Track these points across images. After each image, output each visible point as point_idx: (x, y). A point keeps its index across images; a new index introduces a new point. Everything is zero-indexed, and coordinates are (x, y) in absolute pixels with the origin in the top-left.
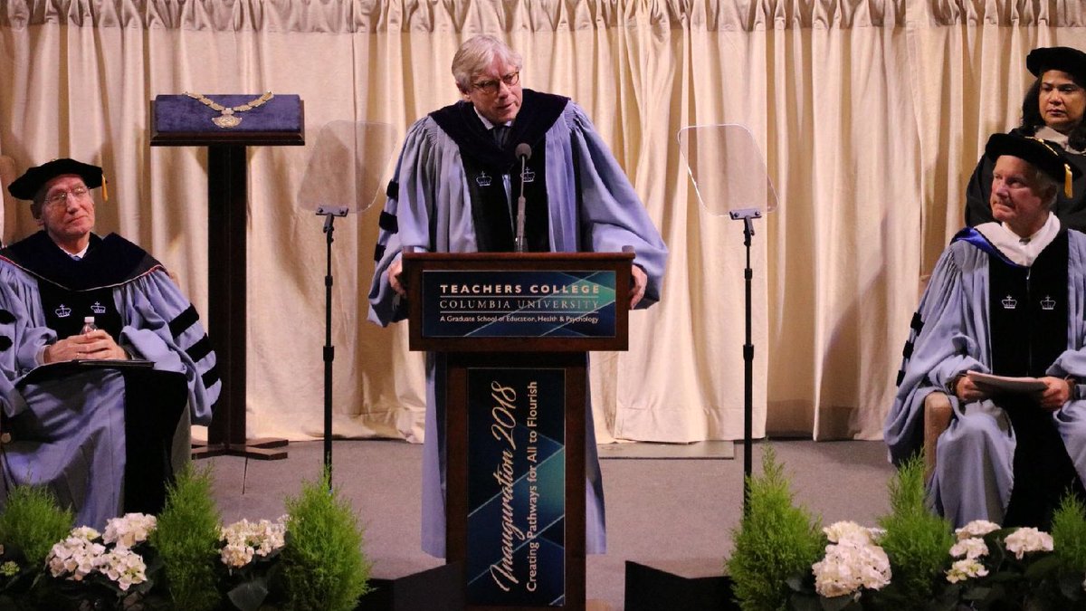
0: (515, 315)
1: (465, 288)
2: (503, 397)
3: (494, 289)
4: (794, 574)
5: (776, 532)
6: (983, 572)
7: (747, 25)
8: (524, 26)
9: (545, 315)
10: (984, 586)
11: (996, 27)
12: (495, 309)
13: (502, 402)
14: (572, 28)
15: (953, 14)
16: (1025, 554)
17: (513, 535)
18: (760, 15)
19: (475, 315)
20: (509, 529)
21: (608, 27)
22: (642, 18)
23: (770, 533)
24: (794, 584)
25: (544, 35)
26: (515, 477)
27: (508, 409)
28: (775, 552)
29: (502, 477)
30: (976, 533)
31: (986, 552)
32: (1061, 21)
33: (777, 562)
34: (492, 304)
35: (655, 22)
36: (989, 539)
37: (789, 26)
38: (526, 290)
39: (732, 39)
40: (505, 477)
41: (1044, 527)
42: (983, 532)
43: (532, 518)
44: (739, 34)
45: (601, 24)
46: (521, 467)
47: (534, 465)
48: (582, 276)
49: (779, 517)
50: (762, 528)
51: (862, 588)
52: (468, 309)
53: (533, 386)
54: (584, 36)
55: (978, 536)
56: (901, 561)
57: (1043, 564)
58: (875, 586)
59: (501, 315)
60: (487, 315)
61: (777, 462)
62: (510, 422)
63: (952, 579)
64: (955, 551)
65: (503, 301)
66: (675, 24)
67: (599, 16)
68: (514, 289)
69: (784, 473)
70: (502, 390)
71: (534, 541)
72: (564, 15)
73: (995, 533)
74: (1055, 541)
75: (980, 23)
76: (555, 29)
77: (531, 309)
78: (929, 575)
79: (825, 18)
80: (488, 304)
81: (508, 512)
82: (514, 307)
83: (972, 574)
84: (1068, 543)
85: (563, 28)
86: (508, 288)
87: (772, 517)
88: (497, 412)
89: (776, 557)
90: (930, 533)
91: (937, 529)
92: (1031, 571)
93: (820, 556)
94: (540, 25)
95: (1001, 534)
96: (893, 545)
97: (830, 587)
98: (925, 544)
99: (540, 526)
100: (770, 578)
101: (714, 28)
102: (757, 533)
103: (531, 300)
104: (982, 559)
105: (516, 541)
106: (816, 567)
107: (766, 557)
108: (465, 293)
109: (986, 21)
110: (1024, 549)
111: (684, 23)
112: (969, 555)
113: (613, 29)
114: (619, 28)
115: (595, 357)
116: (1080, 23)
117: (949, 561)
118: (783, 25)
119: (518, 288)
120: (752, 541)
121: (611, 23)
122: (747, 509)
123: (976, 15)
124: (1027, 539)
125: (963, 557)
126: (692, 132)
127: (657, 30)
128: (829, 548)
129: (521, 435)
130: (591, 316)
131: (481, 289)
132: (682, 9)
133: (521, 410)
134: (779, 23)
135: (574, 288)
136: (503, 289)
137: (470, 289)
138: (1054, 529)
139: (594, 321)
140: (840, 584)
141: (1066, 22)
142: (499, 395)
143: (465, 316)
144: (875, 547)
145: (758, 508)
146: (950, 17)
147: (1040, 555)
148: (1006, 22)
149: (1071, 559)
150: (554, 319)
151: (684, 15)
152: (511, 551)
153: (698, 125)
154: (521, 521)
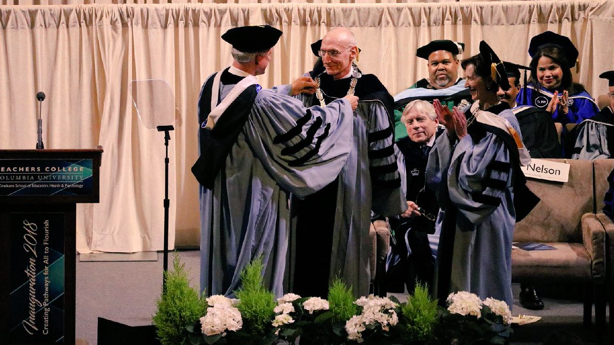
0: (37, 184)
1: (9, 169)
2: (31, 230)
3: (25, 169)
4: (190, 323)
5: (180, 300)
6: (292, 321)
7: (163, 25)
8: (41, 25)
9: (54, 184)
10: (293, 328)
11: (298, 27)
12: (26, 180)
13: (29, 231)
14: (68, 27)
15: (275, 20)
16: (314, 311)
17: (35, 304)
18: (171, 20)
19: (14, 184)
20: (33, 300)
21: (87, 26)
22: (106, 21)
23: (177, 301)
24: (190, 329)
25: (52, 30)
26: (37, 272)
27: (33, 235)
28: (179, 311)
29: (29, 272)
30: (288, 300)
31: (293, 311)
32: (333, 23)
33: (181, 317)
34: (24, 177)
35: (113, 23)
36: (295, 303)
37: (186, 26)
38: (43, 170)
39: (156, 33)
40: (31, 272)
41: (324, 297)
42: (292, 300)
43: (46, 295)
44: (160, 30)
45: (83, 24)
46: (40, 266)
47: (47, 265)
48: (74, 162)
49: (182, 293)
50: (172, 299)
51: (227, 330)
52: (10, 180)
53: (46, 223)
54: (74, 31)
55: (289, 302)
56: (248, 316)
57: (323, 317)
58: (234, 329)
59: (29, 184)
60: (21, 184)
61: (181, 263)
62: (34, 242)
63: (275, 324)
64: (277, 310)
65: (30, 176)
66: (124, 25)
67: (82, 20)
68: (36, 169)
69: (185, 269)
70: (29, 224)
71: (47, 307)
72: (63, 19)
73: (298, 300)
74: (330, 304)
75: (289, 24)
76: (58, 27)
77: (46, 180)
78: (263, 323)
79: (207, 23)
80: (22, 178)
81: (33, 292)
82: (36, 179)
83: (286, 322)
84: (337, 305)
85: (63, 26)
86: (33, 169)
87: (178, 292)
88: (27, 236)
89: (180, 314)
90: (263, 301)
91: (267, 298)
92: (317, 320)
93: (204, 314)
94: (49, 24)
95: (300, 301)
96: (243, 307)
97: (209, 330)
98: (260, 306)
99: (50, 299)
100: (177, 326)
101: (146, 27)
102: (169, 301)
103: (46, 175)
104: (291, 314)
105: (37, 307)
106: (202, 319)
107: (174, 314)
108: (9, 172)
109: (293, 23)
110: (313, 309)
111: (129, 24)
112: (284, 312)
113: (90, 27)
114: (94, 26)
115: (79, 206)
116: (343, 25)
117: (273, 316)
118: (183, 25)
119: (39, 169)
120: (167, 305)
121: (89, 23)
122: (165, 288)
123: (287, 20)
124: (314, 304)
125: (281, 313)
126: (134, 84)
127: (115, 28)
128: (209, 309)
129: (40, 249)
130: (79, 184)
131: (18, 169)
132: (128, 16)
133: (40, 235)
134: (181, 24)
135: (70, 168)
136: (30, 169)
137: (12, 169)
138: (330, 297)
139: (81, 186)
140: (214, 329)
141: (335, 24)
142: (28, 227)
143: (9, 184)
144: (233, 308)
145: (171, 288)
146: (273, 20)
147: (322, 311)
148: (304, 24)
149: (339, 313)
150: (58, 186)
151: (129, 20)
152: (34, 313)
153: (137, 80)
154: (39, 296)
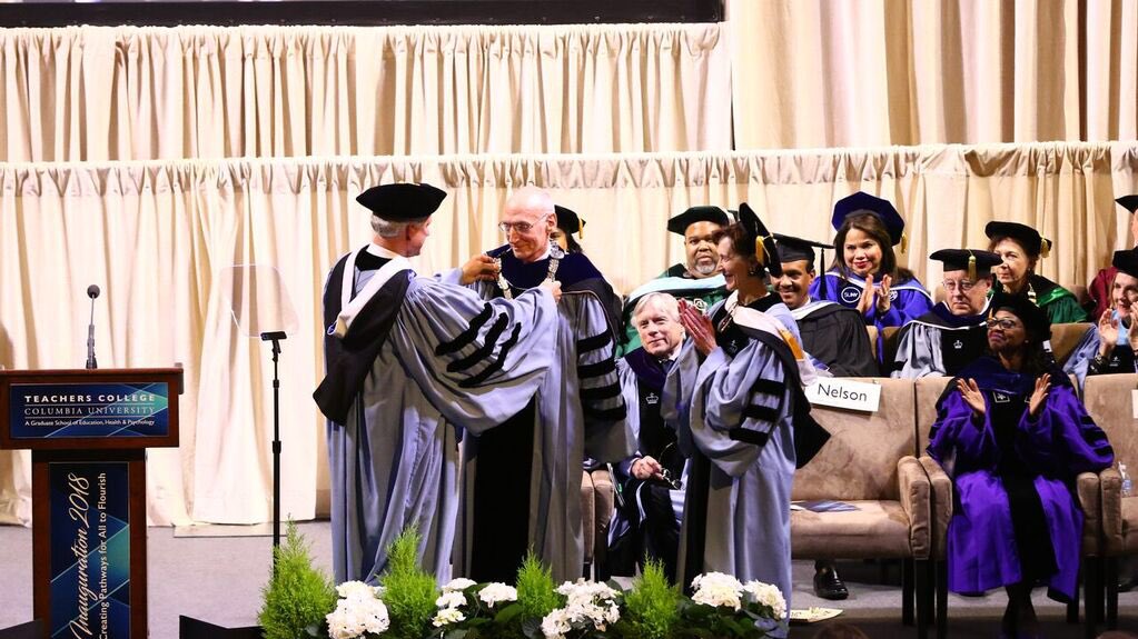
0: (87, 420)
1: (45, 399)
2: (78, 485)
3: (68, 399)
4: (312, 623)
5: (297, 589)
6: (461, 617)
7: (295, 188)
8: (116, 191)
9: (112, 420)
10: (463, 629)
11: (494, 188)
12: (71, 414)
13: (77, 490)
14: (154, 192)
15: (460, 179)
16: (495, 603)
17: (88, 597)
18: (306, 181)
19: (53, 420)
20: (85, 591)
21: (183, 191)
22: (211, 183)
23: (294, 593)
24: (312, 631)
25: (132, 197)
26: (89, 550)
27: (82, 495)
28: (296, 605)
29: (77, 549)
30: (457, 588)
31: (464, 602)
32: (545, 183)
33: (298, 613)
34: (68, 411)
35: (220, 186)
36: (467, 592)
37: (329, 189)
38: (95, 399)
39: (283, 196)
40: (81, 551)
42: (463, 587)
43: (103, 583)
44: (290, 196)
45: (177, 189)
46: (93, 542)
47: (104, 540)
48: (140, 387)
49: (300, 578)
50: (286, 586)
51: (366, 633)
52: (48, 415)
53: (102, 476)
54: (164, 198)
55: (458, 591)
56: (398, 611)
57: (510, 611)
58: (377, 631)
59: (73, 420)
60: (63, 420)
61: (298, 535)
62: (83, 505)
63: (437, 623)
64: (440, 602)
65: (76, 408)
66: (237, 188)
67: (175, 182)
68: (85, 398)
69: (305, 544)
70: (77, 480)
71: (105, 601)
72: (148, 181)
73: (472, 588)
74: (519, 592)
75: (481, 185)
76: (140, 192)
77: (100, 414)
78: (420, 622)
79: (358, 182)
80: (64, 411)
81: (83, 578)
82: (85, 413)
83: (453, 620)
84: (528, 595)
85: (147, 192)
86: (80, 398)
87: (294, 578)
88: (74, 498)
89: (297, 611)
90: (420, 589)
91: (426, 585)
92: (499, 617)
93: (332, 608)
94: (127, 189)
95: (477, 589)
96: (390, 598)
97: (340, 633)
98: (415, 598)
99: (109, 588)
100: (293, 627)
101: (269, 191)
102: (282, 590)
103: (99, 407)
104: (460, 608)
105: (90, 602)
106: (328, 616)
107: (289, 610)
108: (45, 402)
109: (485, 184)
110: (494, 599)
111: (245, 188)
112: (450, 606)
113: (187, 193)
114: (193, 192)
115: (151, 452)
116: (559, 185)
117: (435, 611)
118: (325, 188)
119: (89, 399)
120: (279, 597)
121: (186, 187)
122: (276, 572)
123: (477, 179)
124: (495, 592)
125: (447, 607)
126: (253, 270)
127: (223, 193)
128: (339, 602)
129: (93, 516)
130: (148, 419)
131: (58, 399)
132: (243, 176)
133: (93, 496)
134: (321, 186)
135: (134, 397)
136: (76, 399)
137: (49, 399)
138: (519, 583)
139: (151, 423)
140: (347, 630)
141: (549, 184)
142: (75, 484)
143: (45, 421)
144: (375, 600)
145: (284, 572)
146: (457, 179)
147: (507, 603)
148: (502, 184)
149: (532, 606)
150: (119, 422)
151: (244, 181)
152: (86, 610)
153: (257, 264)
154: (94, 585)
